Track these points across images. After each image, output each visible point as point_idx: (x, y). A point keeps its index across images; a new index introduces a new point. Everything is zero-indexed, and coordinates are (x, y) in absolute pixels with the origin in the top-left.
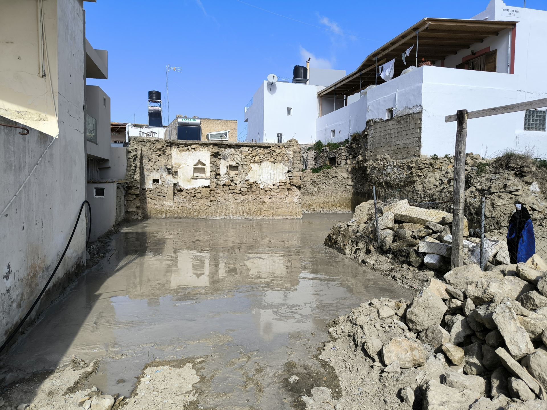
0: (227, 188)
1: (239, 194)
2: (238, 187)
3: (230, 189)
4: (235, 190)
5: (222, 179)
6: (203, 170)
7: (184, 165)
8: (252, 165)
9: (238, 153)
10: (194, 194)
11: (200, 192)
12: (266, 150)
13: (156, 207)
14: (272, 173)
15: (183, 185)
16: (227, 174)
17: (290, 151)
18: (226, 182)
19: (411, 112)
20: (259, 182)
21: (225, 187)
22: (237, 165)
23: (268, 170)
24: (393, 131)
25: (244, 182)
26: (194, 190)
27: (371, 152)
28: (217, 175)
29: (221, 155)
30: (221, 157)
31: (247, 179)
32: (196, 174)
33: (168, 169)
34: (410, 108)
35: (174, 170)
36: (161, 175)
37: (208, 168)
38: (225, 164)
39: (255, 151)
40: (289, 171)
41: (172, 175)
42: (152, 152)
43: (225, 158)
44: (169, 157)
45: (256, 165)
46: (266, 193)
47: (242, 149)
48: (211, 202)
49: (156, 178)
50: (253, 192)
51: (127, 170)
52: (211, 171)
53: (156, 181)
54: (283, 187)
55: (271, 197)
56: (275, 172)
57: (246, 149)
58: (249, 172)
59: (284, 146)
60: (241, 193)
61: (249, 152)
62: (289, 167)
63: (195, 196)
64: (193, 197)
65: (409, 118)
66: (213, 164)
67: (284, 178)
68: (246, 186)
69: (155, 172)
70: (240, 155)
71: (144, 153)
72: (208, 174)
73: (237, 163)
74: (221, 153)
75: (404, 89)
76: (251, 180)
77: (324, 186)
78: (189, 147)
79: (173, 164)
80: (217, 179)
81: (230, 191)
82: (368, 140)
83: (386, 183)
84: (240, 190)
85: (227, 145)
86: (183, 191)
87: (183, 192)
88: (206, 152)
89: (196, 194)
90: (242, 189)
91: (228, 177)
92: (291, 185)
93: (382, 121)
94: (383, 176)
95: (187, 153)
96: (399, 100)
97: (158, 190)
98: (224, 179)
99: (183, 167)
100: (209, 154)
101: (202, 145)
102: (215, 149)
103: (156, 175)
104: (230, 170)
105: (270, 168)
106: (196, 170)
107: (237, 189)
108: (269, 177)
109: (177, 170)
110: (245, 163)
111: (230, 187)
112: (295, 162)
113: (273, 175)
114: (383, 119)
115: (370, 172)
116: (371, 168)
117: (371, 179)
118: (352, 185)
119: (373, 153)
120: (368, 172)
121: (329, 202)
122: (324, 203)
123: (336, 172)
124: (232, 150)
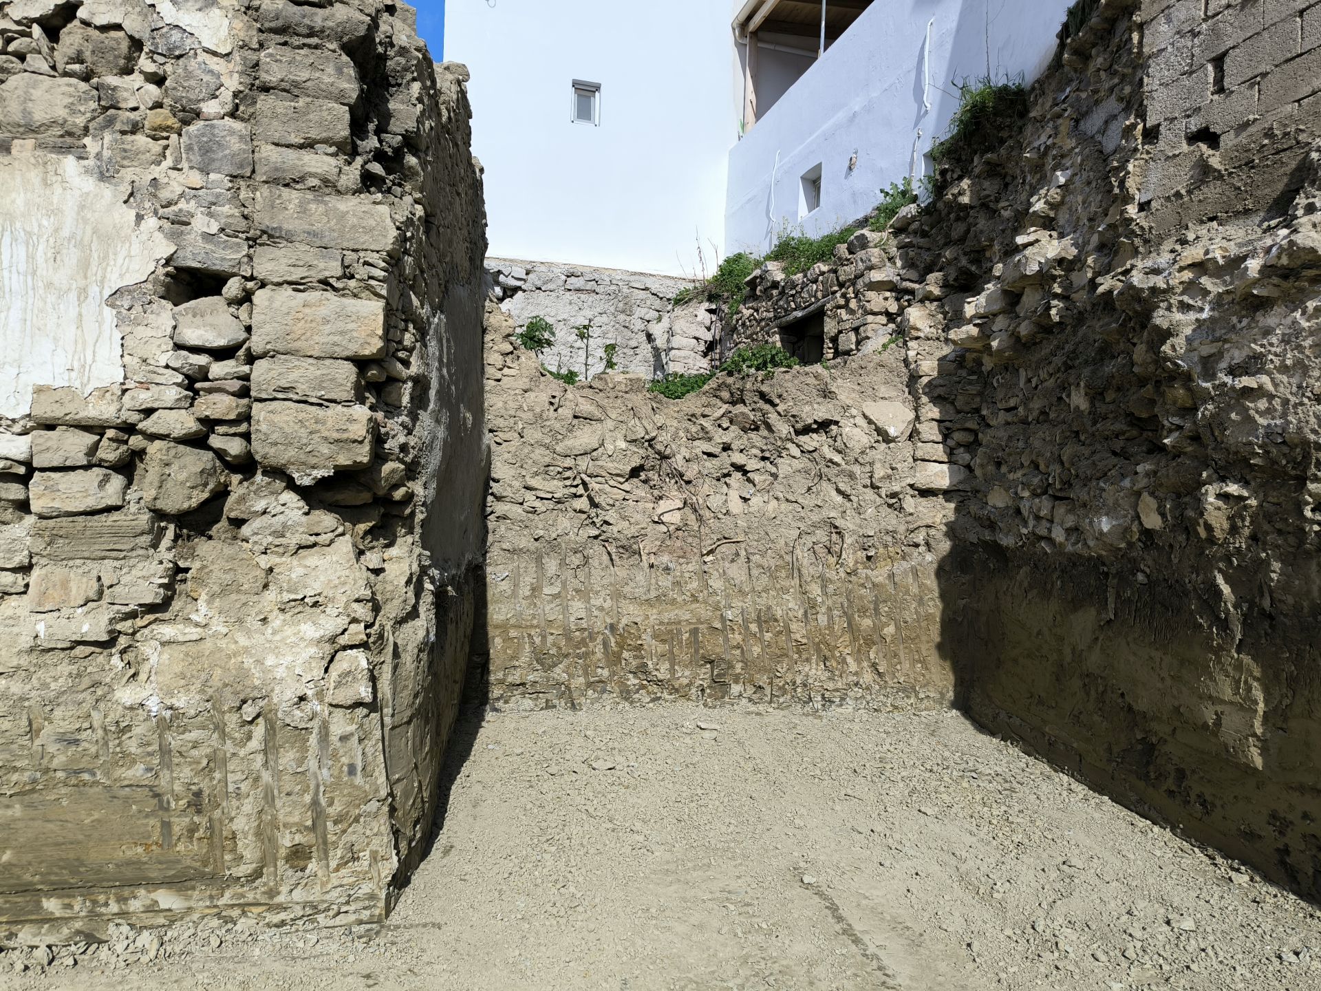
27: (1198, 135)
40: (182, 282)
54: (95, 489)
62: (178, 222)
67: (109, 371)
77: (732, 497)
82: (1157, 37)
92: (223, 463)
115: (1206, 350)
116: (1218, 303)
117: (1219, 422)
118: (947, 494)
119: (1227, 141)
120: (1175, 348)
121: (765, 619)
122: (726, 626)
123: (826, 394)
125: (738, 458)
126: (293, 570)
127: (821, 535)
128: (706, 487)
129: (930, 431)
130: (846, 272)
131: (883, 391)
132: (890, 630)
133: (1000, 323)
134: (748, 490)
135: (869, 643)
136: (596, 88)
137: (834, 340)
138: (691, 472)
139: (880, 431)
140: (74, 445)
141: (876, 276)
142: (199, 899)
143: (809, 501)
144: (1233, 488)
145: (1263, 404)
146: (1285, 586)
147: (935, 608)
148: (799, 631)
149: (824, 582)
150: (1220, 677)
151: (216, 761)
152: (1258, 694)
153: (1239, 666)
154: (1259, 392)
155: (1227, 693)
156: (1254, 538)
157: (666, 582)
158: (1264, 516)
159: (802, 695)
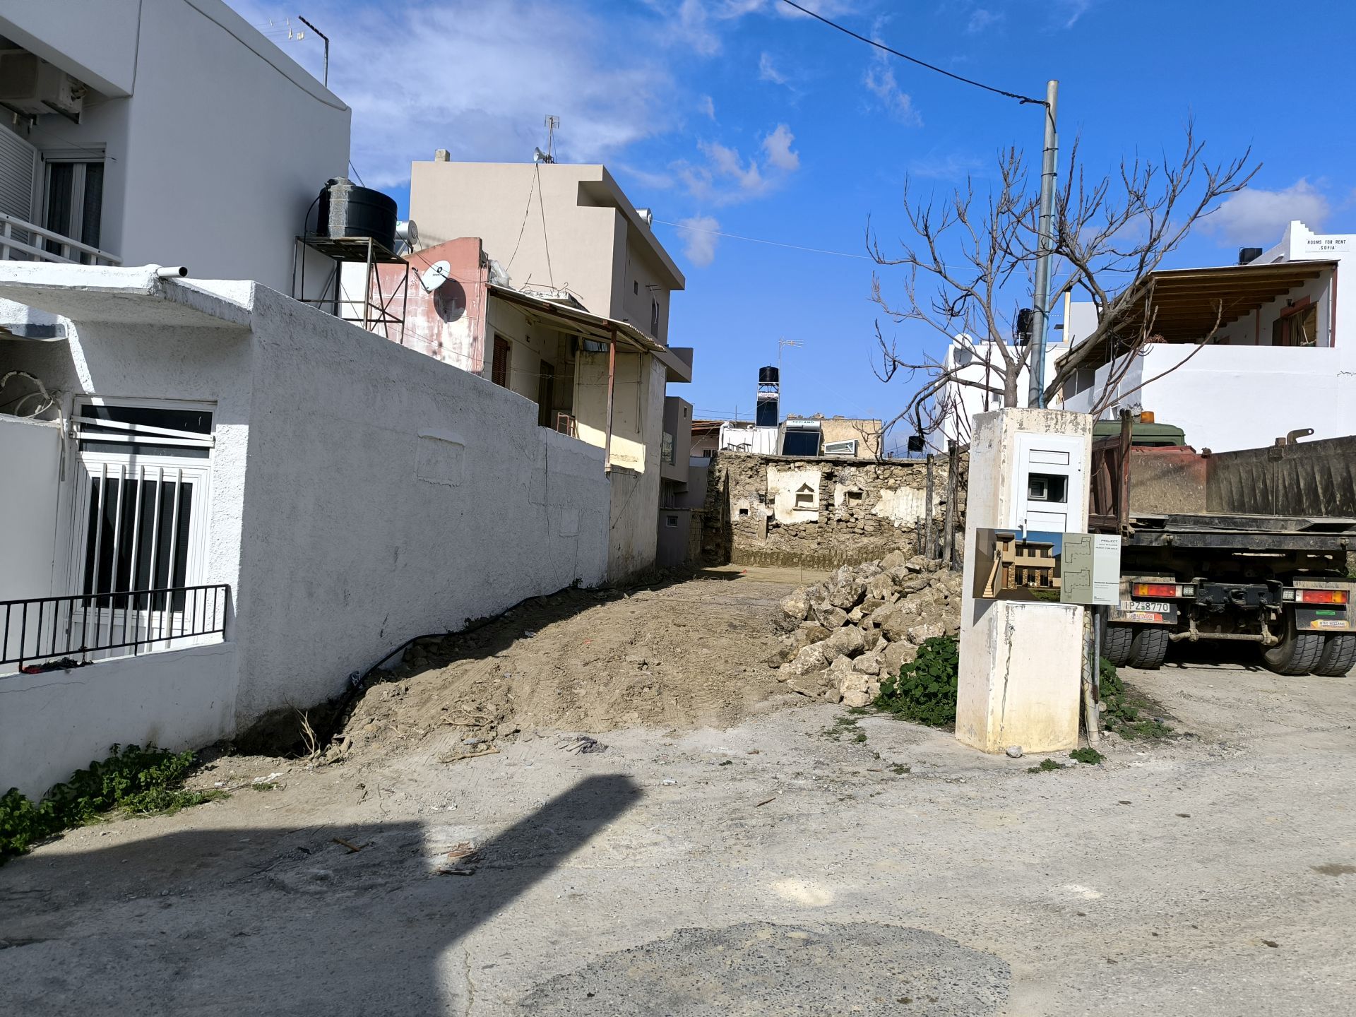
0: (844, 524)
1: (861, 534)
2: (860, 524)
3: (848, 527)
4: (856, 529)
5: (837, 511)
6: (809, 498)
7: (783, 490)
8: (883, 492)
9: (862, 474)
10: (795, 532)
11: (804, 529)
12: (906, 469)
13: (742, 547)
14: (915, 504)
15: (781, 518)
16: (845, 503)
18: (842, 516)
20: (893, 518)
21: (841, 523)
22: (860, 491)
23: (907, 499)
25: (870, 517)
26: (796, 526)
28: (829, 506)
29: (836, 476)
30: (837, 479)
31: (874, 512)
32: (801, 504)
33: (760, 495)
35: (769, 497)
36: (751, 504)
37: (817, 496)
38: (842, 490)
41: (766, 504)
42: (741, 472)
43: (842, 481)
44: (764, 479)
45: (889, 491)
46: (904, 535)
47: (868, 467)
48: (819, 544)
49: (744, 508)
50: (882, 533)
51: (707, 496)
52: (821, 500)
53: (744, 512)
56: (919, 504)
57: (875, 468)
58: (877, 503)
60: (864, 533)
61: (879, 472)
63: (796, 535)
64: (794, 536)
66: (825, 489)
67: (934, 513)
68: (872, 523)
69: (743, 499)
70: (866, 477)
71: (731, 474)
72: (816, 503)
73: (860, 489)
74: (836, 473)
76: (880, 515)
78: (792, 465)
79: (769, 488)
80: (828, 512)
81: (847, 529)
84: (863, 529)
85: (845, 462)
86: (780, 527)
87: (780, 529)
88: (815, 472)
89: (798, 533)
90: (867, 528)
91: (846, 509)
95: (789, 473)
97: (747, 524)
98: (840, 512)
99: (782, 492)
100: (819, 475)
101: (811, 462)
102: (829, 468)
103: (744, 504)
104: (849, 498)
105: (910, 497)
106: (800, 498)
107: (858, 527)
108: (909, 510)
109: (773, 497)
110: (872, 489)
111: (848, 524)
113: (915, 509)
124: (853, 469)
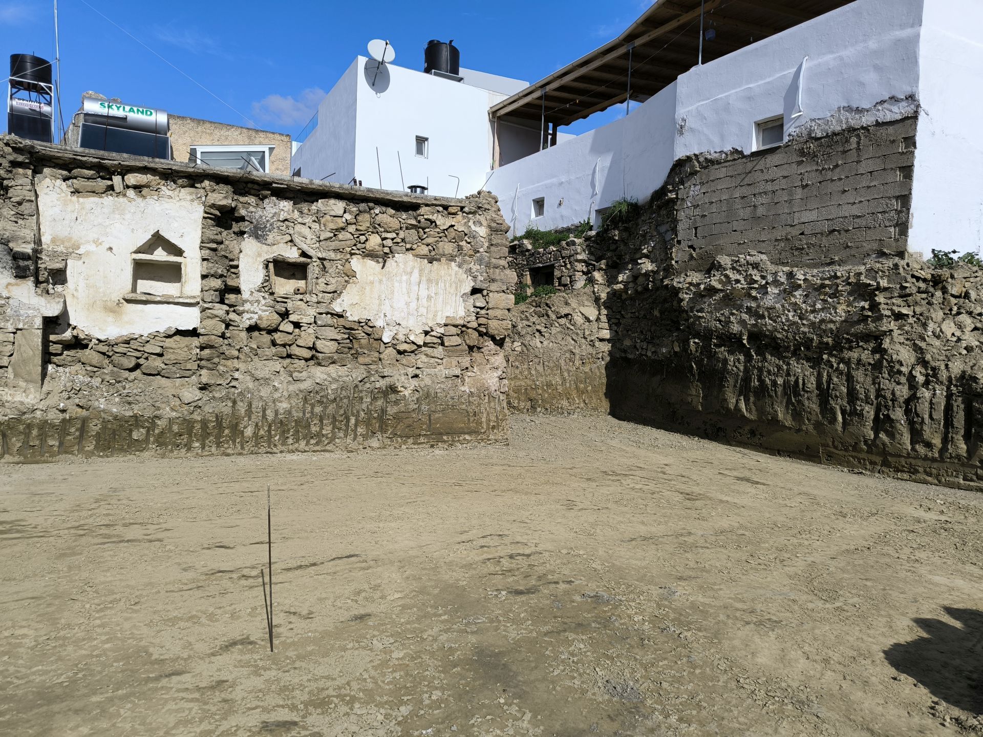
0: (266, 338)
1: (307, 360)
2: (307, 337)
3: (274, 344)
4: (294, 347)
5: (247, 306)
6: (172, 273)
7: (92, 247)
8: (356, 263)
9: (308, 220)
10: (132, 358)
11: (158, 350)
12: (404, 215)
14: (424, 293)
15: (88, 322)
16: (266, 288)
17: (481, 224)
18: (260, 318)
19: (867, 120)
20: (379, 323)
21: (256, 334)
22: (303, 259)
23: (409, 283)
24: (784, 184)
25: (328, 319)
26: (134, 345)
27: (691, 247)
28: (228, 292)
29: (242, 219)
30: (245, 226)
31: (338, 309)
32: (144, 285)
33: (16, 257)
34: (858, 111)
35: (47, 263)
37: (192, 265)
38: (260, 255)
39: (367, 216)
40: (475, 291)
41: (37, 283)
43: (259, 233)
44: (25, 210)
45: (370, 263)
46: (404, 360)
47: (320, 204)
48: (204, 388)
50: (356, 356)
52: (204, 277)
54: (457, 340)
55: (418, 372)
56: (433, 289)
57: (338, 206)
58: (345, 287)
59: (462, 208)
60: (314, 357)
61: (348, 216)
62: (475, 277)
63: (137, 366)
64: (131, 370)
65: (854, 140)
66: (214, 250)
67: (461, 313)
68: (332, 333)
70: (316, 226)
72: (192, 284)
73: (304, 254)
74: (243, 212)
75: (831, 56)
76: (353, 316)
77: (536, 342)
78: (117, 180)
79: (46, 239)
80: (226, 308)
81: (274, 349)
82: (681, 215)
83: (755, 336)
84: (313, 348)
85: (266, 185)
86: (86, 346)
87: (87, 351)
88: (186, 204)
89: (141, 361)
90: (320, 345)
91: (269, 300)
92: (481, 334)
93: (736, 156)
94: (745, 316)
95: (108, 200)
96: (809, 91)
98: (255, 308)
99: (88, 253)
100: (198, 212)
101: (169, 176)
102: (222, 197)
104: (277, 274)
105: (416, 276)
106: (143, 269)
107: (300, 342)
108: (413, 305)
109: (59, 265)
110: (332, 255)
111: (277, 336)
112: (493, 260)
113: (424, 301)
114: (741, 153)
115: (691, 305)
116: (694, 293)
117: (694, 323)
118: (609, 341)
119: (697, 250)
120: (684, 304)
121: (549, 385)
122: (537, 387)
123: (567, 304)
124: (286, 205)
125: (538, 327)
126: (492, 359)
127: (568, 355)
128: (528, 338)
129: (604, 318)
130: (565, 253)
131: (586, 303)
132: (590, 388)
133: (631, 285)
134: (542, 339)
135: (583, 393)
136: (427, 139)
137: (560, 279)
138: (523, 333)
139: (586, 318)
140: (454, 330)
141: (579, 257)
142: (473, 437)
143: (563, 343)
144: (697, 341)
145: (703, 320)
146: (707, 365)
147: (604, 381)
148: (560, 389)
149: (569, 371)
150: (692, 389)
151: (479, 405)
152: (701, 392)
153: (697, 386)
154: (703, 317)
155: (694, 393)
156: (701, 353)
157: (517, 372)
158: (703, 347)
159: (560, 411)
